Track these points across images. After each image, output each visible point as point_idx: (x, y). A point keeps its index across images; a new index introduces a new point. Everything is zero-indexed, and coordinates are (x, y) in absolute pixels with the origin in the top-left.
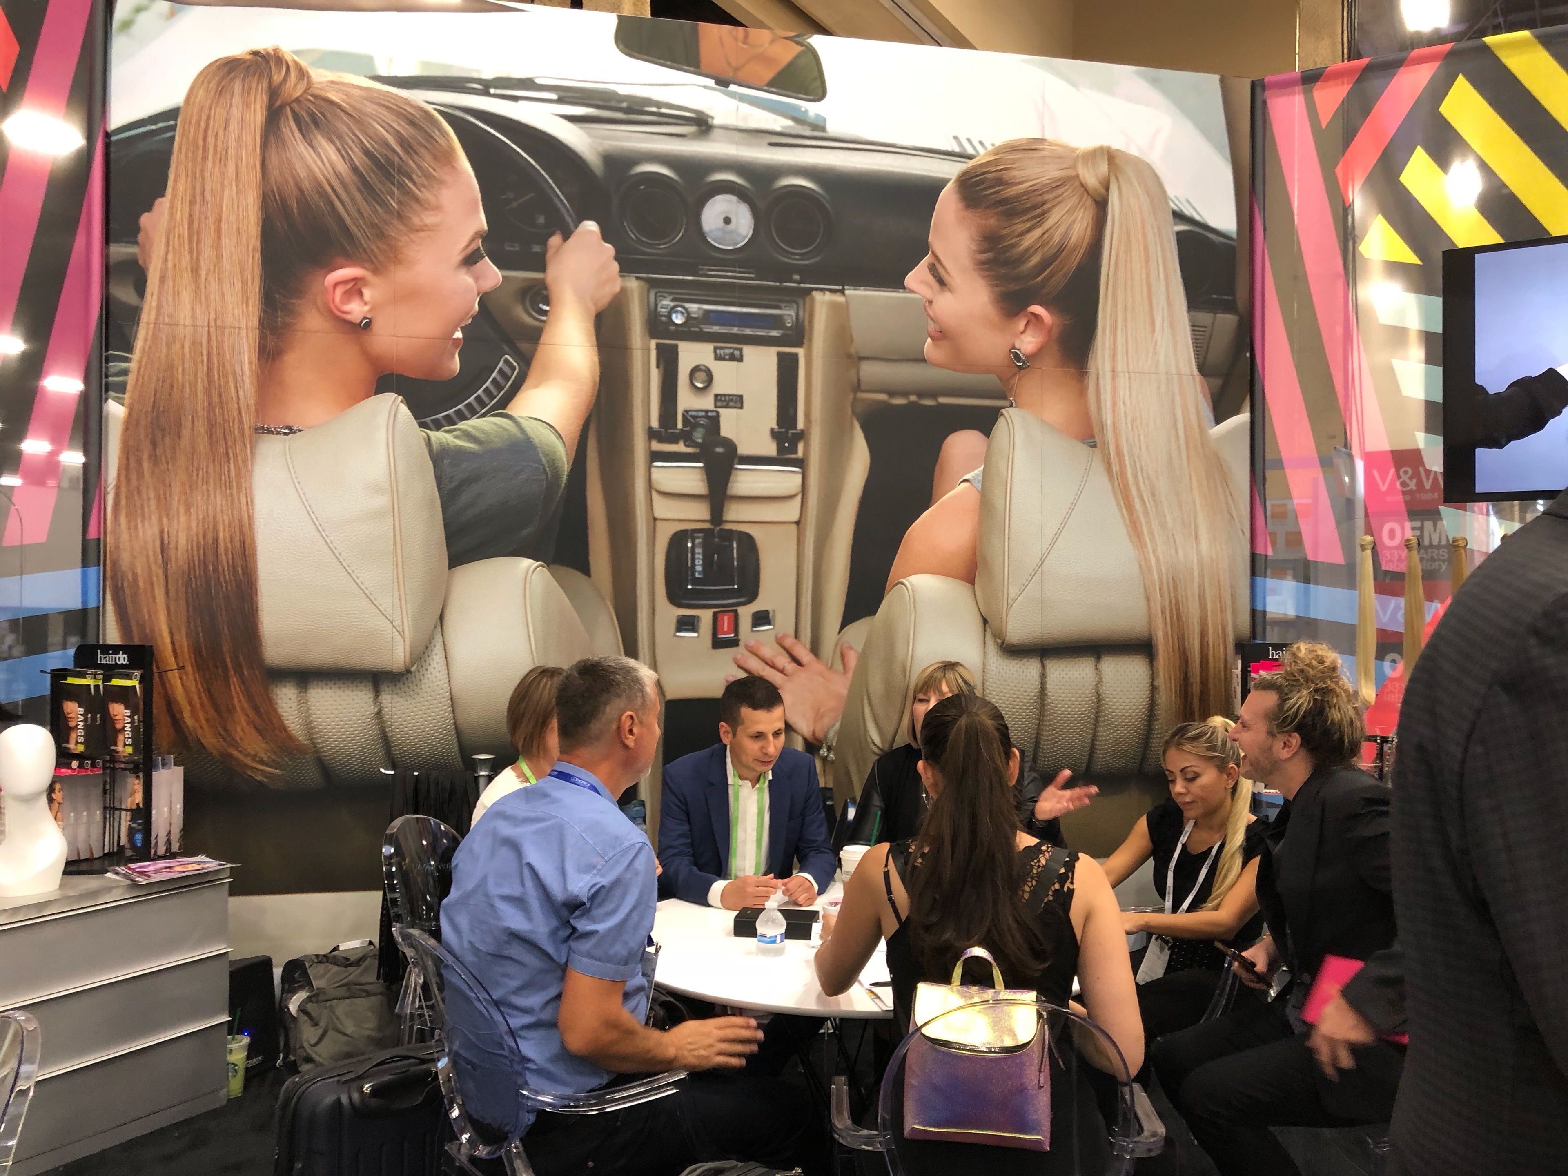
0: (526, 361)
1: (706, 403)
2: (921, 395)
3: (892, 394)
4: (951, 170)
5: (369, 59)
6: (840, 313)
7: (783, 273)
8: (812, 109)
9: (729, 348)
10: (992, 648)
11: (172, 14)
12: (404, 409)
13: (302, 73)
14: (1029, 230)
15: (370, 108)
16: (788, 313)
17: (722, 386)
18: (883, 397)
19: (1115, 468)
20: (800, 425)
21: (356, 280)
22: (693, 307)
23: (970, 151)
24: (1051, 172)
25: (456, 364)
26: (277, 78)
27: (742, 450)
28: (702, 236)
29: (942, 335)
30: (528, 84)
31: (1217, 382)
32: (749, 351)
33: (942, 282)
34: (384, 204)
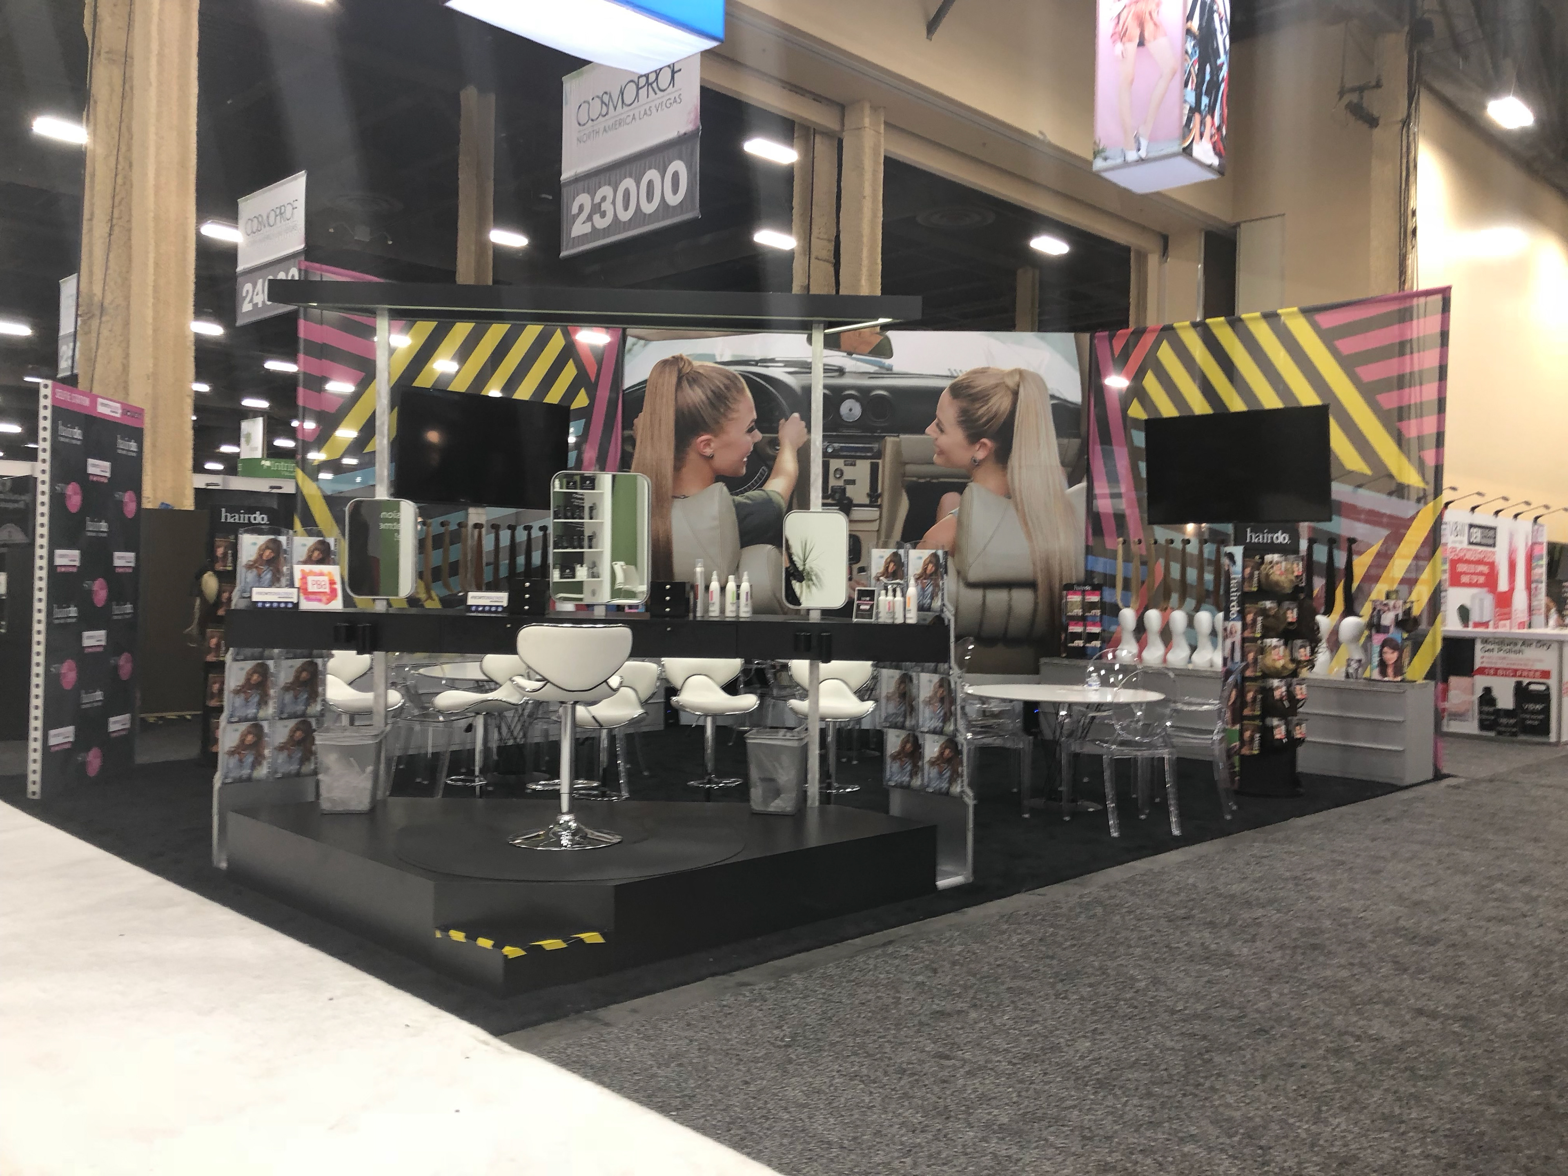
0: (770, 469)
1: (841, 483)
2: (933, 477)
3: (920, 477)
4: (947, 383)
5: (713, 356)
6: (898, 445)
7: (873, 430)
8: (887, 362)
9: (850, 460)
10: (962, 585)
11: (645, 345)
12: (725, 489)
13: (690, 363)
14: (982, 406)
15: (714, 374)
16: (876, 446)
17: (846, 476)
18: (914, 479)
19: (1020, 507)
20: (879, 491)
21: (709, 440)
22: (836, 445)
23: (955, 375)
24: (992, 382)
25: (744, 471)
26: (681, 366)
27: (855, 502)
28: (840, 416)
29: (941, 453)
30: (773, 360)
31: (1070, 469)
32: (858, 462)
33: (942, 431)
34: (718, 410)
